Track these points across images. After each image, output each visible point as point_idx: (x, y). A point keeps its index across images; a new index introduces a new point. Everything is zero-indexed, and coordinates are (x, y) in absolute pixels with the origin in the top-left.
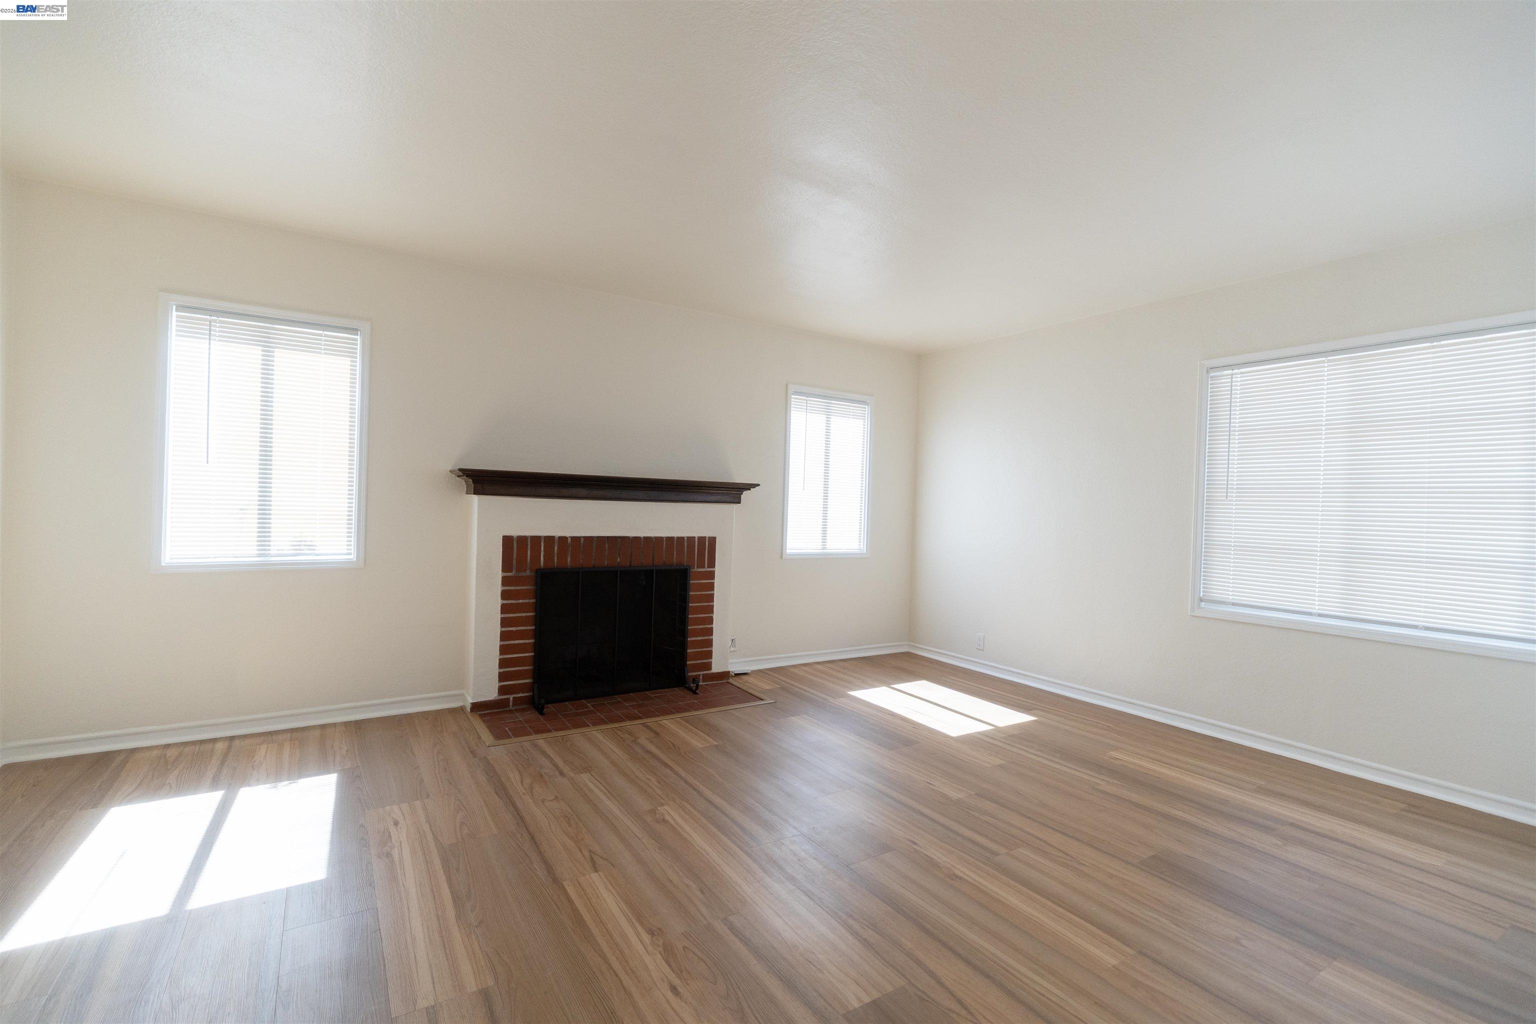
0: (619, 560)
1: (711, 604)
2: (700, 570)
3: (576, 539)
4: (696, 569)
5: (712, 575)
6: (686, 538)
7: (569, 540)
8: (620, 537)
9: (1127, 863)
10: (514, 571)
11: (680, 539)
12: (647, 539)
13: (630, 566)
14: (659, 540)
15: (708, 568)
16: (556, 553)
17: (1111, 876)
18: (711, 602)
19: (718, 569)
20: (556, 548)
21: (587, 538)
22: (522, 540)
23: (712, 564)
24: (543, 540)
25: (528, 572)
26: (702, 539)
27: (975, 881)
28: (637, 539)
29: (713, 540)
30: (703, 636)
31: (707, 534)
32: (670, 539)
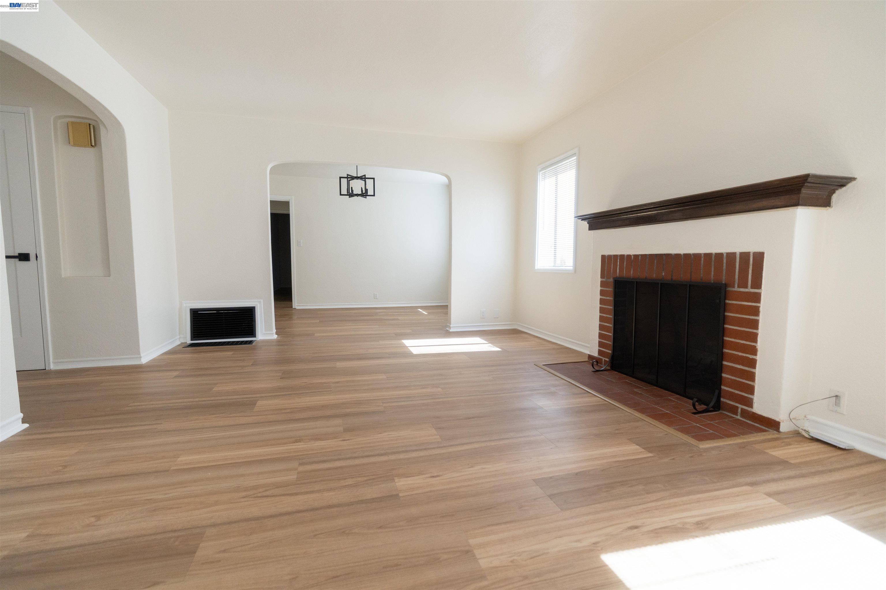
0: (663, 274)
1: (755, 331)
2: (742, 290)
3: (636, 256)
4: (736, 289)
5: (757, 298)
6: (725, 255)
7: (632, 257)
8: (664, 254)
9: (214, 525)
10: (605, 278)
11: (719, 256)
12: (687, 256)
13: (672, 279)
14: (697, 256)
15: (752, 288)
16: (625, 267)
17: (216, 503)
18: (755, 329)
19: (765, 291)
20: (625, 263)
21: (642, 255)
22: (610, 257)
23: (757, 283)
24: (619, 257)
25: (611, 279)
26: (745, 256)
27: (286, 446)
28: (678, 256)
29: (759, 257)
30: (743, 365)
31: (752, 248)
32: (708, 256)
